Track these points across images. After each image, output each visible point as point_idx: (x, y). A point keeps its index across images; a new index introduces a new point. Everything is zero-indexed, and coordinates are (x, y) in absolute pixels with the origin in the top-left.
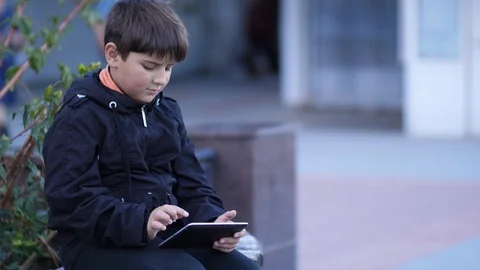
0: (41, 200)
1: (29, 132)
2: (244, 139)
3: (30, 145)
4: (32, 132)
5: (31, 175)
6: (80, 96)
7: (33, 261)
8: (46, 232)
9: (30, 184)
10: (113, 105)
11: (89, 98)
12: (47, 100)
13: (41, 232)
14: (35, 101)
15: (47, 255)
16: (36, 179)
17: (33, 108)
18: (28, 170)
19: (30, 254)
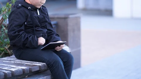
0: (5, 36)
1: (2, 16)
2: (66, 18)
3: (2, 20)
4: (3, 16)
5: (3, 29)
6: (20, 5)
7: (3, 54)
8: (7, 46)
9: (2, 31)
10: (29, 8)
11: (22, 6)
12: (7, 7)
13: (5, 45)
14: (4, 7)
15: (7, 52)
16: (4, 30)
17: (3, 9)
18: (2, 27)
19: (2, 52)
